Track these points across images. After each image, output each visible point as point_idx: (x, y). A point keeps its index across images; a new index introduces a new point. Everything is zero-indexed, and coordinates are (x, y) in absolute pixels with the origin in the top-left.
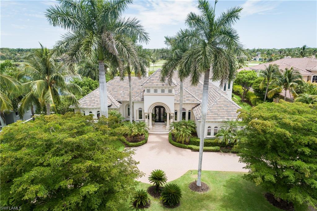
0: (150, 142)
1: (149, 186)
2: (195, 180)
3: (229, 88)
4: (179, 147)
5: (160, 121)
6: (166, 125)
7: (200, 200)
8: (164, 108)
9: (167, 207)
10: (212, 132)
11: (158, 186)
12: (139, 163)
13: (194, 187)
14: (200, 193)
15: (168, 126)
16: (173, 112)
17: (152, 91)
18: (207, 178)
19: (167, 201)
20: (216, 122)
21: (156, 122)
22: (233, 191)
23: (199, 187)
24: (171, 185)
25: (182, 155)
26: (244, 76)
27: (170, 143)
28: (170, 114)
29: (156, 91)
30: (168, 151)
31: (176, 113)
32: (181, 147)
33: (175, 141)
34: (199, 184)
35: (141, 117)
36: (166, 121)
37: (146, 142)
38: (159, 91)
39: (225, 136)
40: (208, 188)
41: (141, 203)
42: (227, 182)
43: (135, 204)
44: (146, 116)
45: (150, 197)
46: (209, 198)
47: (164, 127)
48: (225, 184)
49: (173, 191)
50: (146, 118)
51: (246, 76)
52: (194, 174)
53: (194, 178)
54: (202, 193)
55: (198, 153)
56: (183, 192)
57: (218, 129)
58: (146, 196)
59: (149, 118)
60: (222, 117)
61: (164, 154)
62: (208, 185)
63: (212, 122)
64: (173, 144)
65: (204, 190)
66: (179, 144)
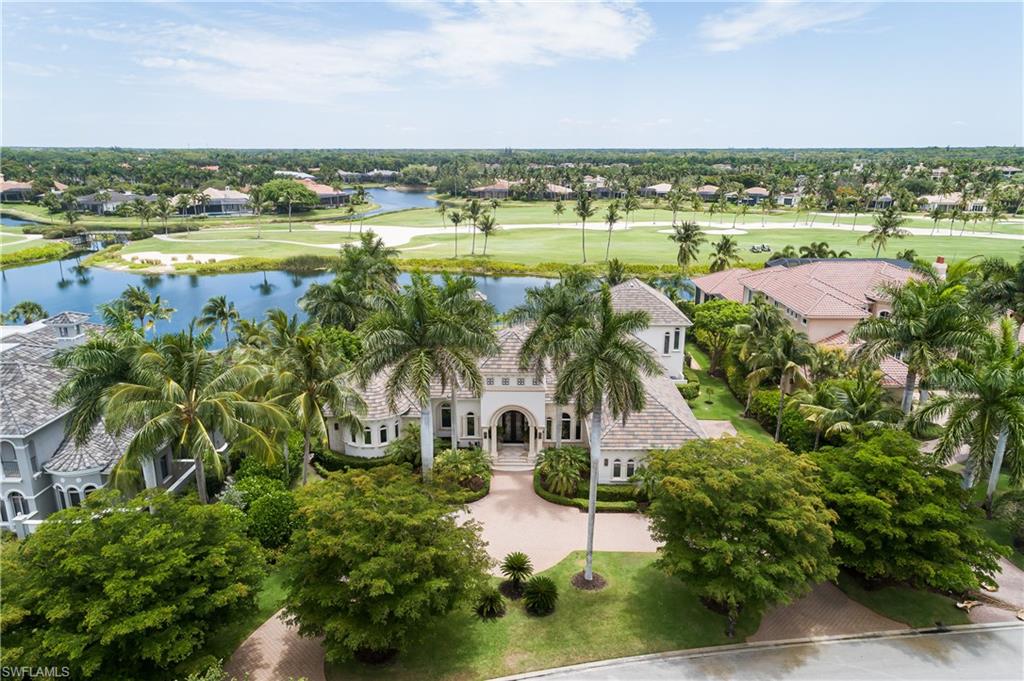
0: (496, 493)
1: (500, 581)
2: (581, 570)
3: (676, 346)
4: (555, 503)
5: (513, 439)
6: (527, 450)
7: (589, 603)
8: (523, 416)
9: (533, 615)
10: (624, 471)
11: (516, 581)
12: (487, 543)
13: (581, 582)
14: (589, 592)
15: (532, 455)
16: (542, 424)
17: (498, 382)
18: (604, 566)
19: (533, 606)
20: (629, 450)
21: (505, 442)
22: (646, 587)
23: (588, 581)
24: (539, 578)
25: (561, 520)
26: (712, 317)
27: (537, 493)
28: (536, 431)
29: (506, 382)
30: (533, 512)
31: (549, 423)
32: (560, 503)
33: (547, 489)
34: (589, 577)
35: (471, 432)
36: (528, 442)
37: (487, 493)
38: (513, 382)
39: (646, 480)
40: (604, 583)
41: (491, 608)
42: (641, 571)
43: (480, 611)
44: (485, 433)
45: (505, 600)
46: (605, 599)
47: (523, 455)
48: (635, 575)
49: (543, 588)
50: (485, 437)
51: (718, 316)
52: (582, 558)
53: (581, 565)
54: (594, 591)
55: (586, 516)
56: (561, 591)
57: (634, 463)
58: (499, 597)
59: (490, 437)
60: (643, 441)
61: (527, 518)
62: (605, 578)
63: (623, 450)
64: (543, 497)
65: (598, 587)
66: (556, 497)
